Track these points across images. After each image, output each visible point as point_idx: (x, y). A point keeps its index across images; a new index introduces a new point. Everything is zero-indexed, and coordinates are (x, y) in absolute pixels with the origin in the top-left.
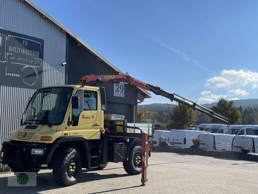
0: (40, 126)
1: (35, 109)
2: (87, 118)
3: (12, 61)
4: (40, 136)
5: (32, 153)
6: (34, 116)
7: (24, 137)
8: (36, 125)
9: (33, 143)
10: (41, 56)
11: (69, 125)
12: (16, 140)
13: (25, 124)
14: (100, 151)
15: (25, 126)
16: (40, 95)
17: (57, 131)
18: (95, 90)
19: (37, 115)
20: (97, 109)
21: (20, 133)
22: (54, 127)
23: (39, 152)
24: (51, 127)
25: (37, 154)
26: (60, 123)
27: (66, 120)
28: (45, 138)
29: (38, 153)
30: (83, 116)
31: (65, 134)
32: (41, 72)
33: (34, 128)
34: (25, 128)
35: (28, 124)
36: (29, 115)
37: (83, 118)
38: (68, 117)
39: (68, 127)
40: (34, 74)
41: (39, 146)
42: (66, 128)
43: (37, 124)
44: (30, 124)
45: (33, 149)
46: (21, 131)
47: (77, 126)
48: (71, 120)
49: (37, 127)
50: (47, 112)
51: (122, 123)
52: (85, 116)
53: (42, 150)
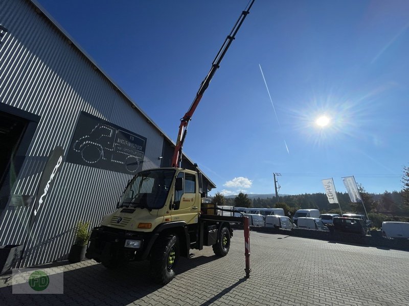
0: (138, 210)
1: (133, 192)
2: (187, 201)
3: (119, 150)
4: (138, 222)
5: (126, 246)
6: (132, 198)
7: (118, 222)
8: (133, 208)
9: (128, 231)
10: (144, 150)
11: (170, 209)
12: (109, 226)
13: (122, 206)
14: (197, 235)
15: (121, 209)
16: (140, 178)
17: (158, 216)
18: (194, 174)
19: (135, 197)
20: (195, 192)
21: (114, 217)
22: (154, 211)
23: (135, 244)
24: (151, 211)
25: (132, 247)
26: (162, 207)
27: (168, 203)
28: (142, 225)
29: (133, 245)
30: (184, 198)
31: (166, 220)
32: (142, 162)
33: (132, 211)
34: (121, 212)
35: (124, 208)
36: (126, 197)
37: (184, 201)
38: (170, 200)
39: (170, 211)
40: (136, 163)
41: (135, 236)
42: (168, 212)
43: (135, 207)
44: (127, 207)
45: (127, 241)
46: (115, 216)
47: (178, 209)
48: (173, 203)
49: (134, 210)
50: (145, 195)
51: (213, 206)
52: (185, 199)
53: (140, 241)
